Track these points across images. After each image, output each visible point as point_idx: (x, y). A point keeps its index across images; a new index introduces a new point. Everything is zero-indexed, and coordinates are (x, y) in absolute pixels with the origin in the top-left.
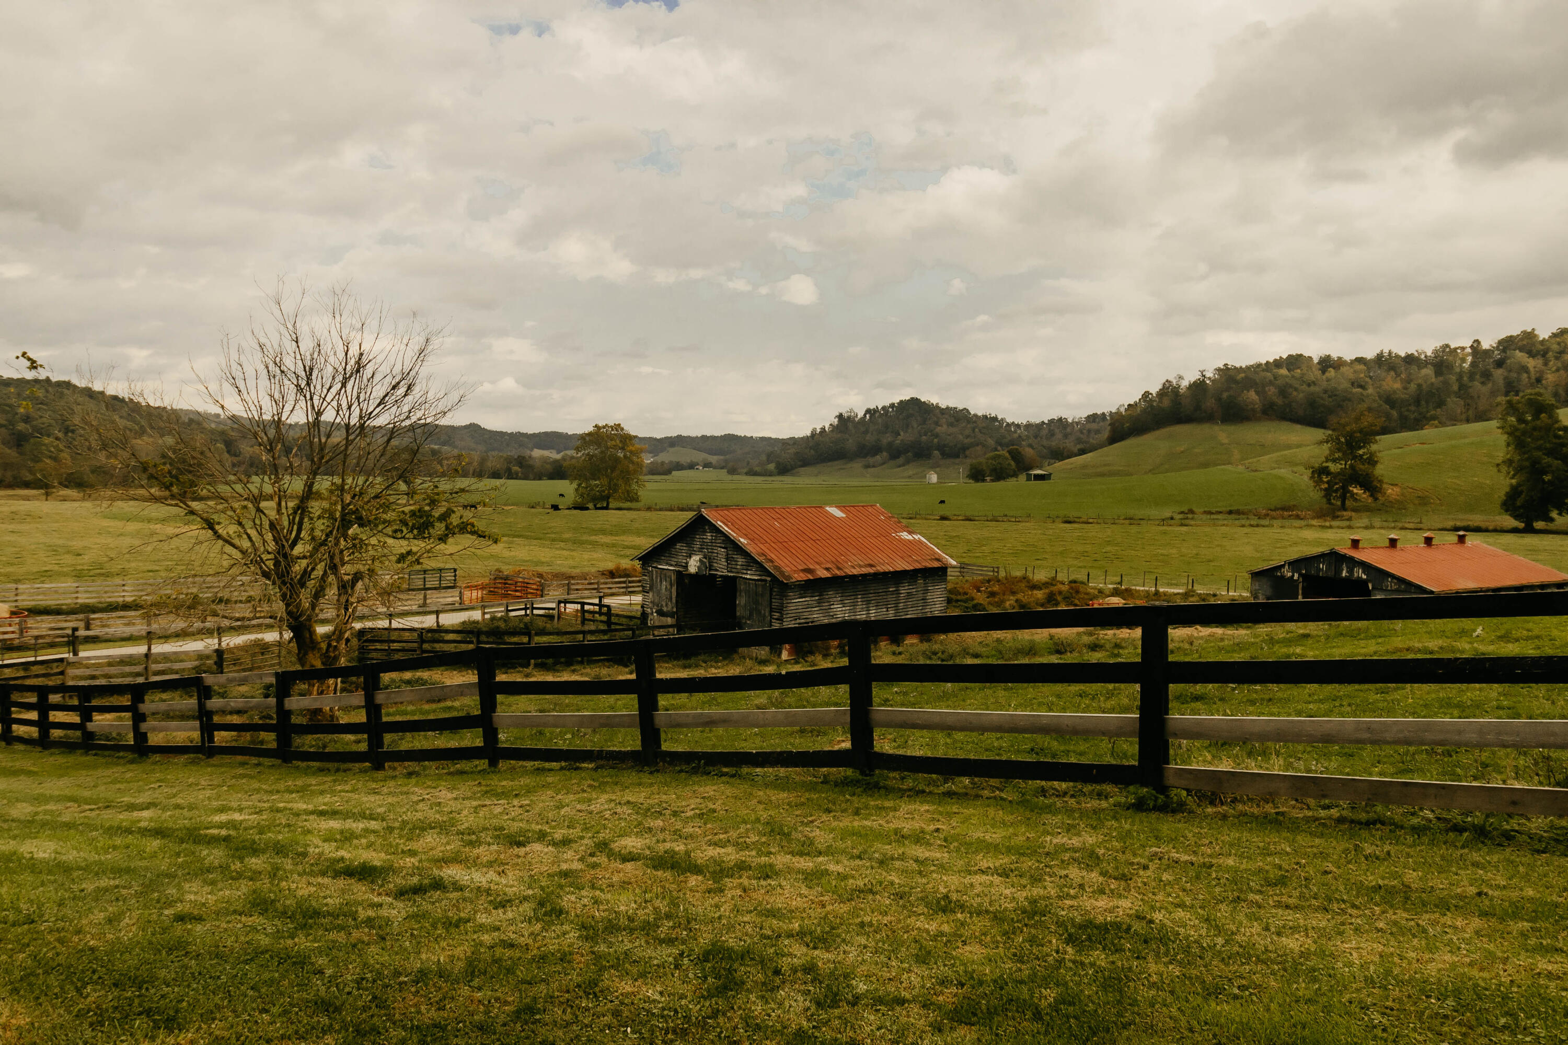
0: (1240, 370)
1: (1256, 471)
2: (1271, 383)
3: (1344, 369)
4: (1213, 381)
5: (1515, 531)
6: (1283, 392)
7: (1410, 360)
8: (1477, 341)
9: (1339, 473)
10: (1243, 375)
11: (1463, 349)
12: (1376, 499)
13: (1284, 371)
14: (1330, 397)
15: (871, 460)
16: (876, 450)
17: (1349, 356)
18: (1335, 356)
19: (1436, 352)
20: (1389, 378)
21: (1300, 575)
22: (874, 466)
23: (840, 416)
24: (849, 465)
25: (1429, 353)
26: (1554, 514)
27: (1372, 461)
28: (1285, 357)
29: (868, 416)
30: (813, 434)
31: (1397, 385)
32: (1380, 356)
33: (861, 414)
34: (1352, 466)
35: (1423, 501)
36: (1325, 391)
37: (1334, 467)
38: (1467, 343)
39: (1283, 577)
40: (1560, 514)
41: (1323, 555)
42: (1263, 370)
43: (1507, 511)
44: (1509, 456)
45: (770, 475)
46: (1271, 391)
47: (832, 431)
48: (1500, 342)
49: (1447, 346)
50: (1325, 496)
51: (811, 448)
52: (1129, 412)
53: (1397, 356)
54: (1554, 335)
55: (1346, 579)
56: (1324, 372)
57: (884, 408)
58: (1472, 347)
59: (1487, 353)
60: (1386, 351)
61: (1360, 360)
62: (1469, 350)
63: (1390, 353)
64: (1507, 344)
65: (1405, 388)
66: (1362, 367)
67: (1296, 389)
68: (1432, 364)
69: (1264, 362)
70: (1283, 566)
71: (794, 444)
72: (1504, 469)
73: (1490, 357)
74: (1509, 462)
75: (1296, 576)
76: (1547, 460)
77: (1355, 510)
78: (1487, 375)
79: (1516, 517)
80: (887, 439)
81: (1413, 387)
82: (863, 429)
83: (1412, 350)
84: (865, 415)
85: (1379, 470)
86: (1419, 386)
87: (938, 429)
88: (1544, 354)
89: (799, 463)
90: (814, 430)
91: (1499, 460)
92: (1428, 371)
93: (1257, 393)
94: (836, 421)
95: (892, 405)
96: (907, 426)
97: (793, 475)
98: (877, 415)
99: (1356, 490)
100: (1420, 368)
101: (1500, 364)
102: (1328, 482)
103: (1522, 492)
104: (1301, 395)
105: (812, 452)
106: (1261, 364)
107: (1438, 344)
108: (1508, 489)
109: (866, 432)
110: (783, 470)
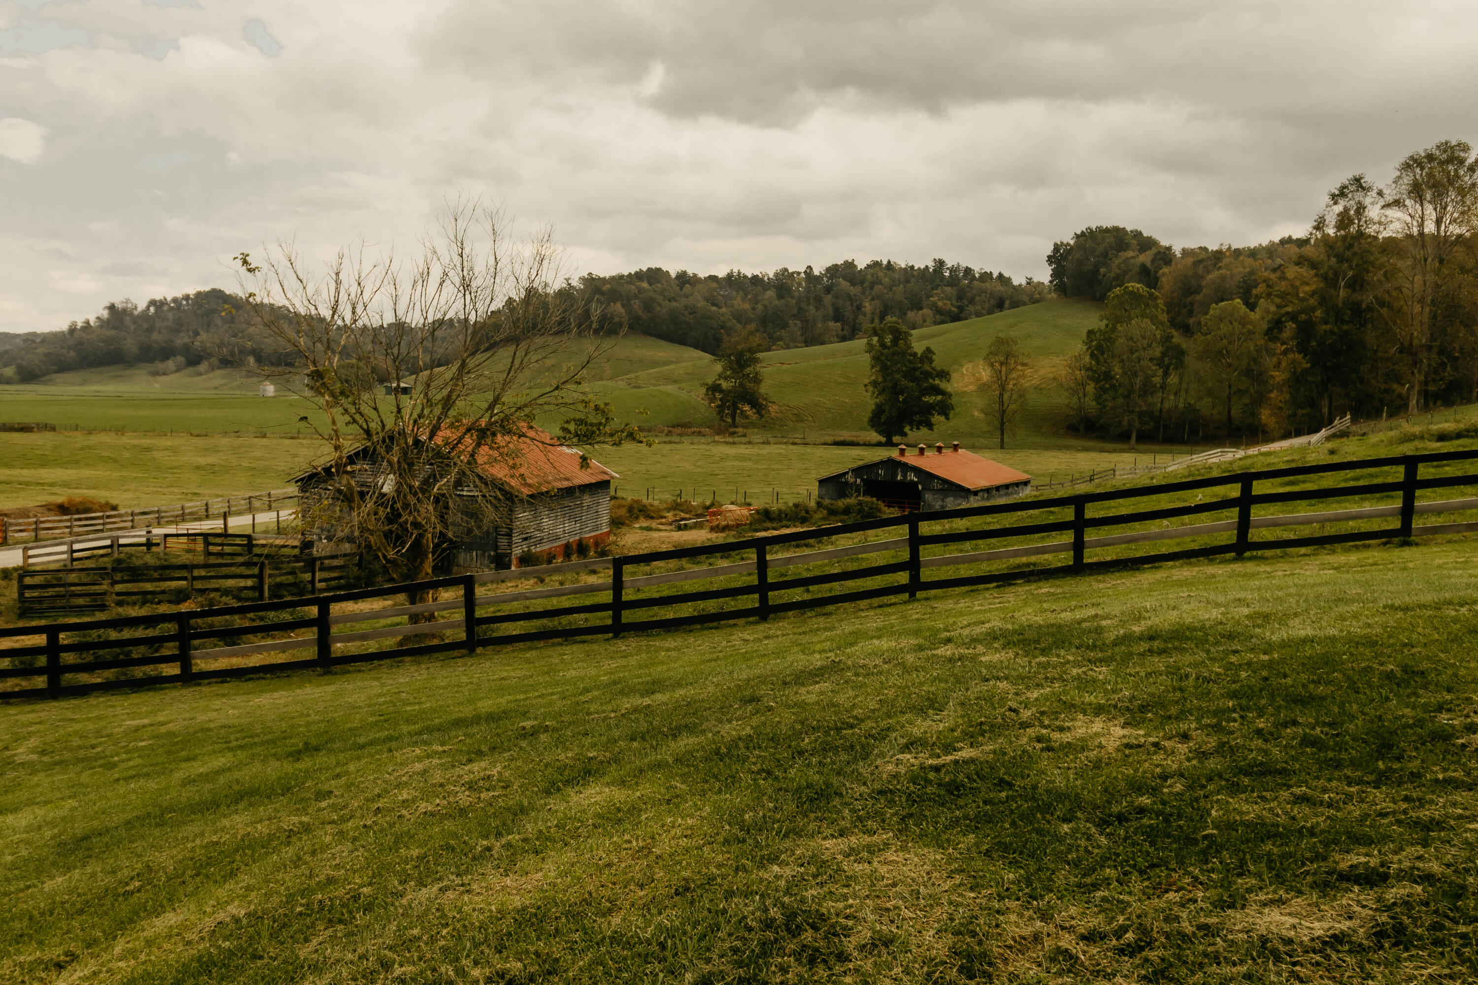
0: (603, 280)
1: (639, 387)
2: (636, 297)
3: (700, 287)
4: (580, 291)
5: (879, 444)
6: (648, 306)
7: (756, 280)
8: (810, 267)
9: (730, 391)
10: (609, 286)
11: (799, 273)
12: (762, 416)
13: (645, 285)
14: (690, 314)
15: (160, 366)
16: (166, 353)
17: (703, 274)
18: (690, 272)
19: (776, 275)
20: (739, 299)
21: (862, 480)
22: (164, 374)
23: (112, 308)
24: (129, 372)
25: (771, 276)
26: (907, 429)
27: (757, 380)
28: (645, 269)
29: (152, 309)
30: (72, 330)
31: (747, 306)
32: (730, 276)
33: (142, 306)
34: (741, 384)
35: (799, 418)
36: (686, 307)
37: (725, 385)
38: (802, 269)
39: (847, 482)
40: (911, 430)
41: (882, 462)
42: (628, 283)
43: (872, 427)
44: (873, 378)
45: (8, 383)
46: (636, 304)
47: (101, 327)
48: (828, 270)
49: (786, 270)
50: (719, 413)
51: (69, 348)
52: (493, 320)
53: (745, 277)
54: (869, 266)
55: (901, 482)
56: (681, 289)
57: (175, 300)
58: (805, 272)
59: (818, 279)
60: (735, 270)
61: (713, 278)
62: (803, 275)
63: (739, 273)
64: (833, 271)
65: (754, 309)
66: (715, 285)
67: (659, 304)
68: (774, 286)
69: (626, 274)
70: (847, 473)
71: (43, 341)
72: (871, 388)
73: (820, 283)
74: (875, 384)
75: (859, 481)
76: (904, 382)
77: (745, 427)
78: (818, 300)
79: (880, 432)
80: (182, 340)
81: (760, 307)
82: (145, 326)
83: (757, 272)
84: (148, 308)
85: (763, 389)
86: (765, 306)
87: (251, 330)
88: (862, 283)
89: (55, 368)
90: (74, 324)
91: (867, 381)
92: (771, 293)
93: (623, 306)
94: (105, 314)
95: (187, 297)
96: (209, 324)
97: (45, 383)
98: (165, 308)
99: (747, 408)
100: (765, 290)
101: (828, 290)
102: (721, 400)
103: (884, 411)
104: (664, 311)
105: (72, 354)
106: (623, 276)
107: (779, 267)
108: (873, 407)
109: (150, 330)
110: (28, 376)
